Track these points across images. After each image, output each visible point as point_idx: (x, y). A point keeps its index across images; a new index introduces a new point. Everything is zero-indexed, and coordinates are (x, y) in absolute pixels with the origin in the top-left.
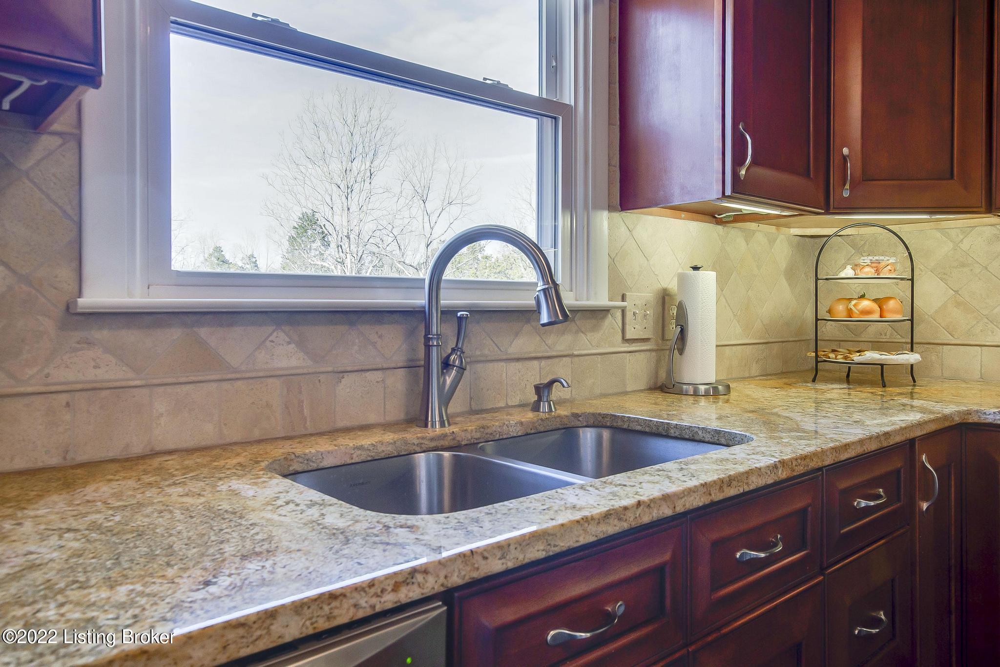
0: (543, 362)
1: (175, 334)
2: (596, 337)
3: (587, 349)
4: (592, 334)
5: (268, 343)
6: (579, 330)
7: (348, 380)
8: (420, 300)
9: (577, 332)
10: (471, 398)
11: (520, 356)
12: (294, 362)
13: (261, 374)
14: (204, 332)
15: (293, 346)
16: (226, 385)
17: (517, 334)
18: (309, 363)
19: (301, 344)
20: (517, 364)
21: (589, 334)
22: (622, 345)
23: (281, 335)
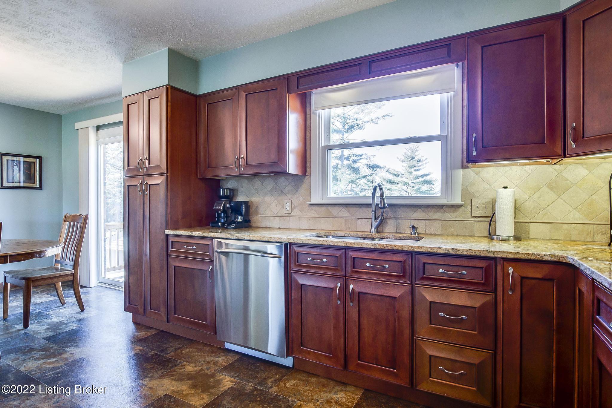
0: (427, 221)
1: (324, 209)
2: (455, 214)
3: (449, 218)
4: (453, 213)
5: (341, 211)
6: (445, 212)
7: (360, 220)
8: (370, 201)
9: (444, 212)
10: (397, 229)
11: (416, 219)
12: (347, 215)
13: (340, 217)
14: (329, 208)
15: (346, 212)
16: (333, 219)
17: (415, 212)
18: (350, 216)
19: (348, 212)
20: (415, 221)
21: (450, 214)
22: (471, 218)
23: (344, 209)
